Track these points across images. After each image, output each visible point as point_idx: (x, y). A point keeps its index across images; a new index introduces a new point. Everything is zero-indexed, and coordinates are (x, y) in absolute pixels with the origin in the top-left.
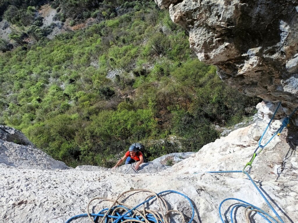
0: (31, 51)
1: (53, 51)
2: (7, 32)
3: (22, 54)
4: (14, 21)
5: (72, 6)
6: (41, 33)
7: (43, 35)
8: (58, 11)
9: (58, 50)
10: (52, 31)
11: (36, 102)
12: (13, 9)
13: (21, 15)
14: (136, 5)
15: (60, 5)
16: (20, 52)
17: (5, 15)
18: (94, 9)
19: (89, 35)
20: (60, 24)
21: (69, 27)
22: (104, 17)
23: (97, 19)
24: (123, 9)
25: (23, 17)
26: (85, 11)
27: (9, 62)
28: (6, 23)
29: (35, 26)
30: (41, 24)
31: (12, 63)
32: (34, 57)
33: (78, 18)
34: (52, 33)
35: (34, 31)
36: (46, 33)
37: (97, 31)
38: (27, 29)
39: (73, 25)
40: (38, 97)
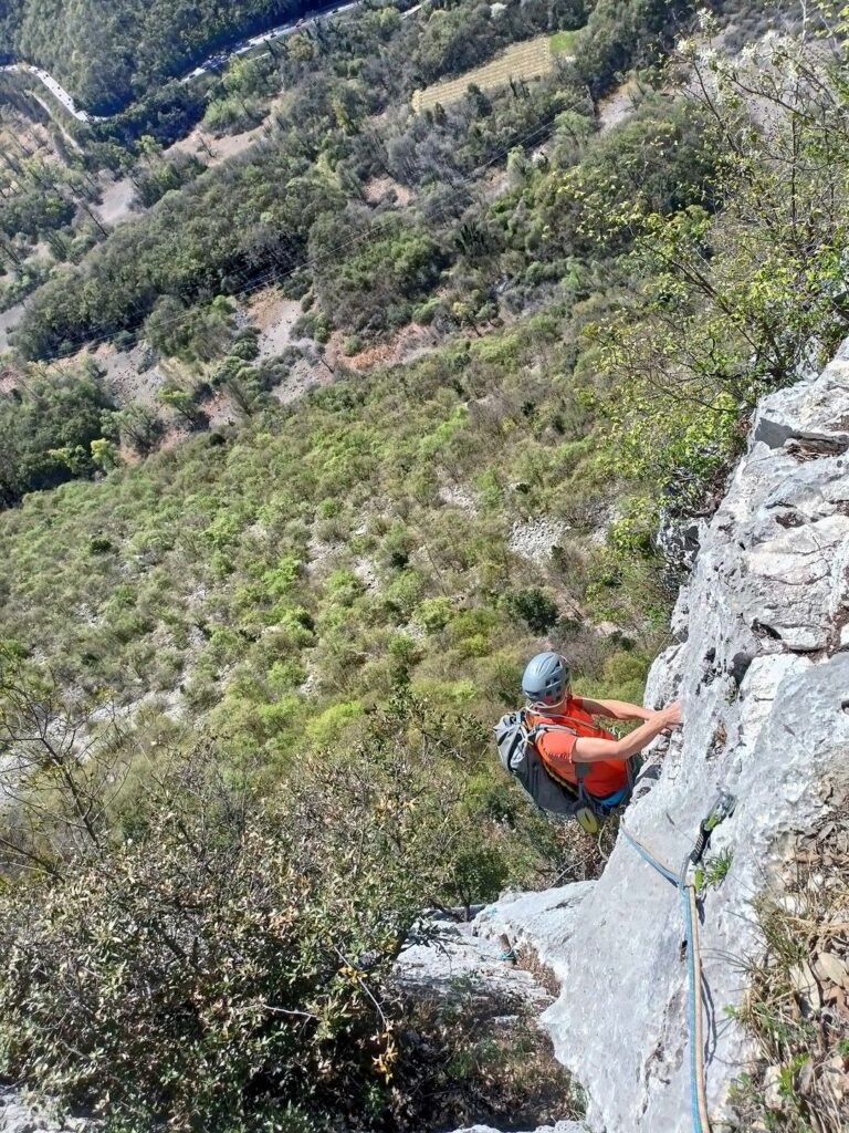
0: (237, 449)
1: (310, 448)
2: (151, 381)
3: (211, 457)
4: (173, 347)
5: (351, 288)
6: (255, 383)
7: (261, 389)
8: (307, 307)
9: (327, 447)
10: (287, 374)
11: (295, 627)
12: (170, 308)
13: (194, 325)
14: (569, 272)
15: (311, 289)
16: (206, 453)
17: (147, 329)
18: (423, 295)
19: (422, 394)
20: (312, 351)
21: (342, 358)
22: (457, 321)
23: (432, 328)
24: (520, 288)
25: (200, 331)
26: (394, 301)
27: (175, 485)
28: (147, 353)
29: (235, 358)
30: (252, 353)
31: (182, 488)
32: (253, 468)
33: (371, 328)
34: (289, 379)
35: (234, 375)
36: (269, 380)
37: (444, 376)
38: (211, 370)
39: (356, 350)
40: (300, 611)
